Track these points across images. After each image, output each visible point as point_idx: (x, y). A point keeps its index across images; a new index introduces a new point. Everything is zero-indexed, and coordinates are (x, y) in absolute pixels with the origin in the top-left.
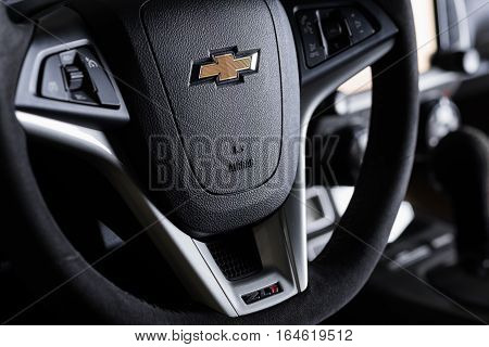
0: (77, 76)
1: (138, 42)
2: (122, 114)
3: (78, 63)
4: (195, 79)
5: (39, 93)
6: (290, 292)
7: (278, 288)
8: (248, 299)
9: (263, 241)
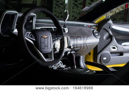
0: (30, 35)
1: (36, 33)
2: (35, 40)
3: (30, 34)
4: (42, 37)
5: (27, 35)
6: (52, 60)
7: (50, 60)
8: (47, 60)
9: (49, 56)
